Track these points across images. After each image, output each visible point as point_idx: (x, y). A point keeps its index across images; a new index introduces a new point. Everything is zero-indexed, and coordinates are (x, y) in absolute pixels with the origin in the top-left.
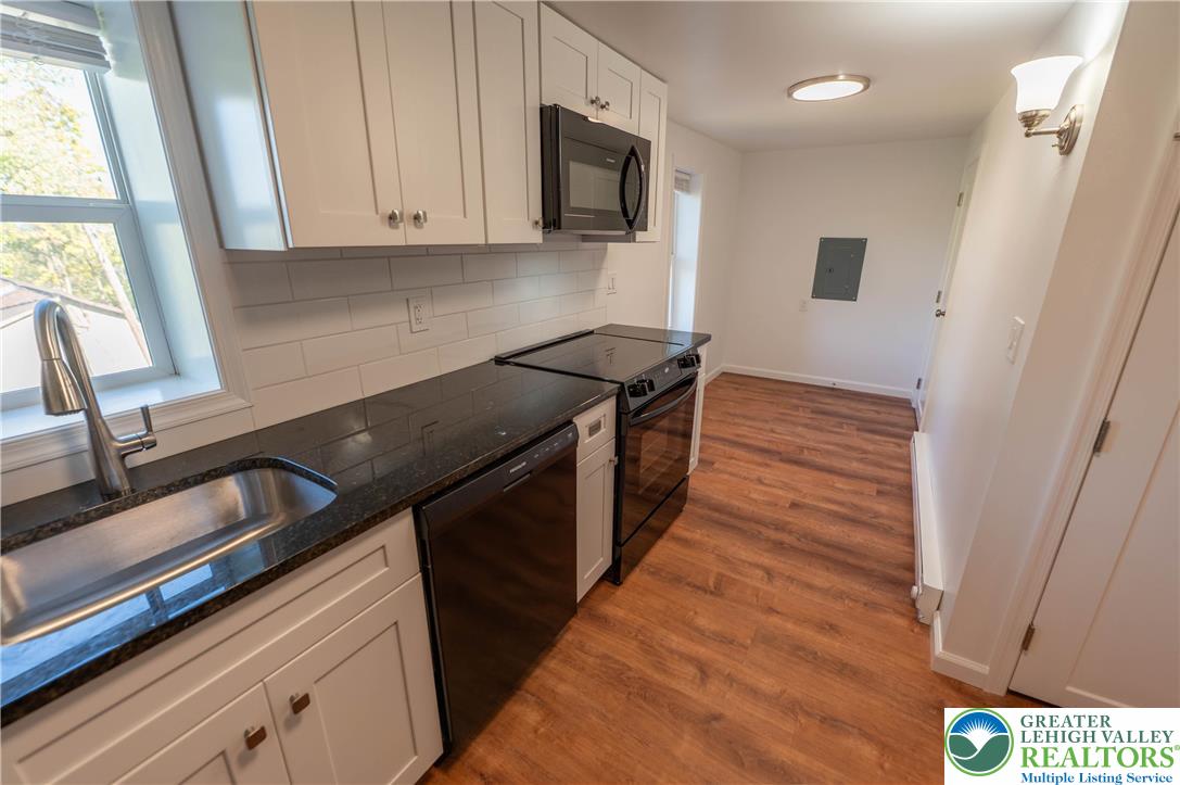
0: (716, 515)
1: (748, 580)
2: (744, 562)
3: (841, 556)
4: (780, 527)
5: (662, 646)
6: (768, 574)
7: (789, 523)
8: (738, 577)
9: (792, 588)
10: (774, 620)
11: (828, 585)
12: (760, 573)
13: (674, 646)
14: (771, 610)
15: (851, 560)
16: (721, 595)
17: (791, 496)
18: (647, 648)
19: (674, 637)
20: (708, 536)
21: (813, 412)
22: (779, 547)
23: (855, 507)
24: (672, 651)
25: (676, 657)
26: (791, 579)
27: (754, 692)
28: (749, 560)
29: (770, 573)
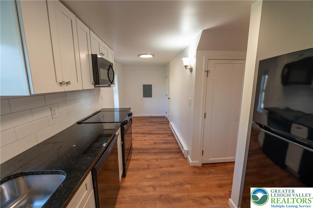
0: (140, 151)
1: (153, 163)
2: (151, 159)
3: (168, 151)
4: (154, 149)
5: (143, 186)
6: (156, 160)
7: (156, 147)
8: (151, 163)
9: (162, 161)
10: (162, 169)
11: (168, 158)
12: (155, 160)
13: (145, 185)
14: (161, 167)
15: (170, 151)
16: (150, 169)
17: (153, 141)
18: (139, 189)
19: (144, 183)
20: (140, 156)
21: (149, 122)
22: (156, 153)
23: (165, 140)
24: (145, 187)
25: (147, 187)
26: (161, 159)
27: (166, 186)
28: (152, 158)
29: (157, 159)
